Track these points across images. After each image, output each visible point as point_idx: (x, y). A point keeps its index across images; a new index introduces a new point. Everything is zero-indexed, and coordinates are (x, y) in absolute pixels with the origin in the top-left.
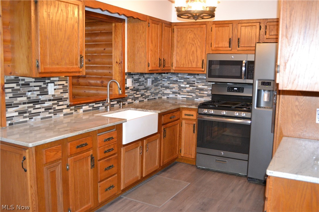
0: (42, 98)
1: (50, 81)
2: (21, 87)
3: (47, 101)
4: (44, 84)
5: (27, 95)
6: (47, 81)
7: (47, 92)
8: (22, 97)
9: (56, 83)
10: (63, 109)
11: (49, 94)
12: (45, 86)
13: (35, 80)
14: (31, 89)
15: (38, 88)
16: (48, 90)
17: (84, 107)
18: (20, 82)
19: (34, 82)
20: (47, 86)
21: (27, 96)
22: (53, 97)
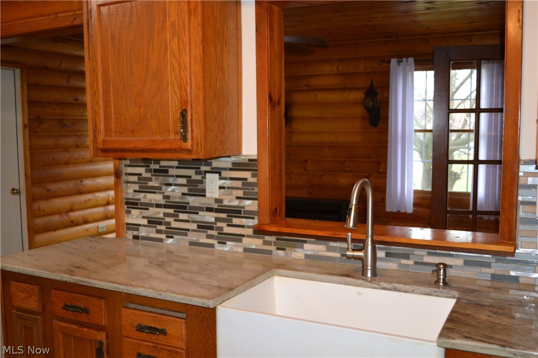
0: (193, 201)
1: (212, 168)
2: (152, 175)
3: (203, 211)
4: (197, 173)
5: (163, 191)
6: (203, 168)
7: (204, 191)
8: (155, 193)
9: (224, 174)
10: (243, 236)
11: (207, 196)
12: (199, 177)
13: (179, 164)
14: (171, 180)
15: (183, 181)
16: (205, 186)
17: (307, 246)
18: (151, 165)
19: (177, 167)
20: (202, 178)
21: (163, 193)
22: (217, 204)
